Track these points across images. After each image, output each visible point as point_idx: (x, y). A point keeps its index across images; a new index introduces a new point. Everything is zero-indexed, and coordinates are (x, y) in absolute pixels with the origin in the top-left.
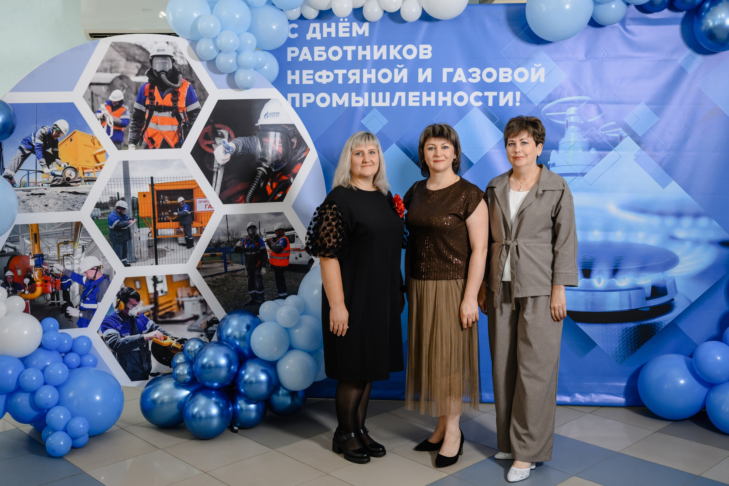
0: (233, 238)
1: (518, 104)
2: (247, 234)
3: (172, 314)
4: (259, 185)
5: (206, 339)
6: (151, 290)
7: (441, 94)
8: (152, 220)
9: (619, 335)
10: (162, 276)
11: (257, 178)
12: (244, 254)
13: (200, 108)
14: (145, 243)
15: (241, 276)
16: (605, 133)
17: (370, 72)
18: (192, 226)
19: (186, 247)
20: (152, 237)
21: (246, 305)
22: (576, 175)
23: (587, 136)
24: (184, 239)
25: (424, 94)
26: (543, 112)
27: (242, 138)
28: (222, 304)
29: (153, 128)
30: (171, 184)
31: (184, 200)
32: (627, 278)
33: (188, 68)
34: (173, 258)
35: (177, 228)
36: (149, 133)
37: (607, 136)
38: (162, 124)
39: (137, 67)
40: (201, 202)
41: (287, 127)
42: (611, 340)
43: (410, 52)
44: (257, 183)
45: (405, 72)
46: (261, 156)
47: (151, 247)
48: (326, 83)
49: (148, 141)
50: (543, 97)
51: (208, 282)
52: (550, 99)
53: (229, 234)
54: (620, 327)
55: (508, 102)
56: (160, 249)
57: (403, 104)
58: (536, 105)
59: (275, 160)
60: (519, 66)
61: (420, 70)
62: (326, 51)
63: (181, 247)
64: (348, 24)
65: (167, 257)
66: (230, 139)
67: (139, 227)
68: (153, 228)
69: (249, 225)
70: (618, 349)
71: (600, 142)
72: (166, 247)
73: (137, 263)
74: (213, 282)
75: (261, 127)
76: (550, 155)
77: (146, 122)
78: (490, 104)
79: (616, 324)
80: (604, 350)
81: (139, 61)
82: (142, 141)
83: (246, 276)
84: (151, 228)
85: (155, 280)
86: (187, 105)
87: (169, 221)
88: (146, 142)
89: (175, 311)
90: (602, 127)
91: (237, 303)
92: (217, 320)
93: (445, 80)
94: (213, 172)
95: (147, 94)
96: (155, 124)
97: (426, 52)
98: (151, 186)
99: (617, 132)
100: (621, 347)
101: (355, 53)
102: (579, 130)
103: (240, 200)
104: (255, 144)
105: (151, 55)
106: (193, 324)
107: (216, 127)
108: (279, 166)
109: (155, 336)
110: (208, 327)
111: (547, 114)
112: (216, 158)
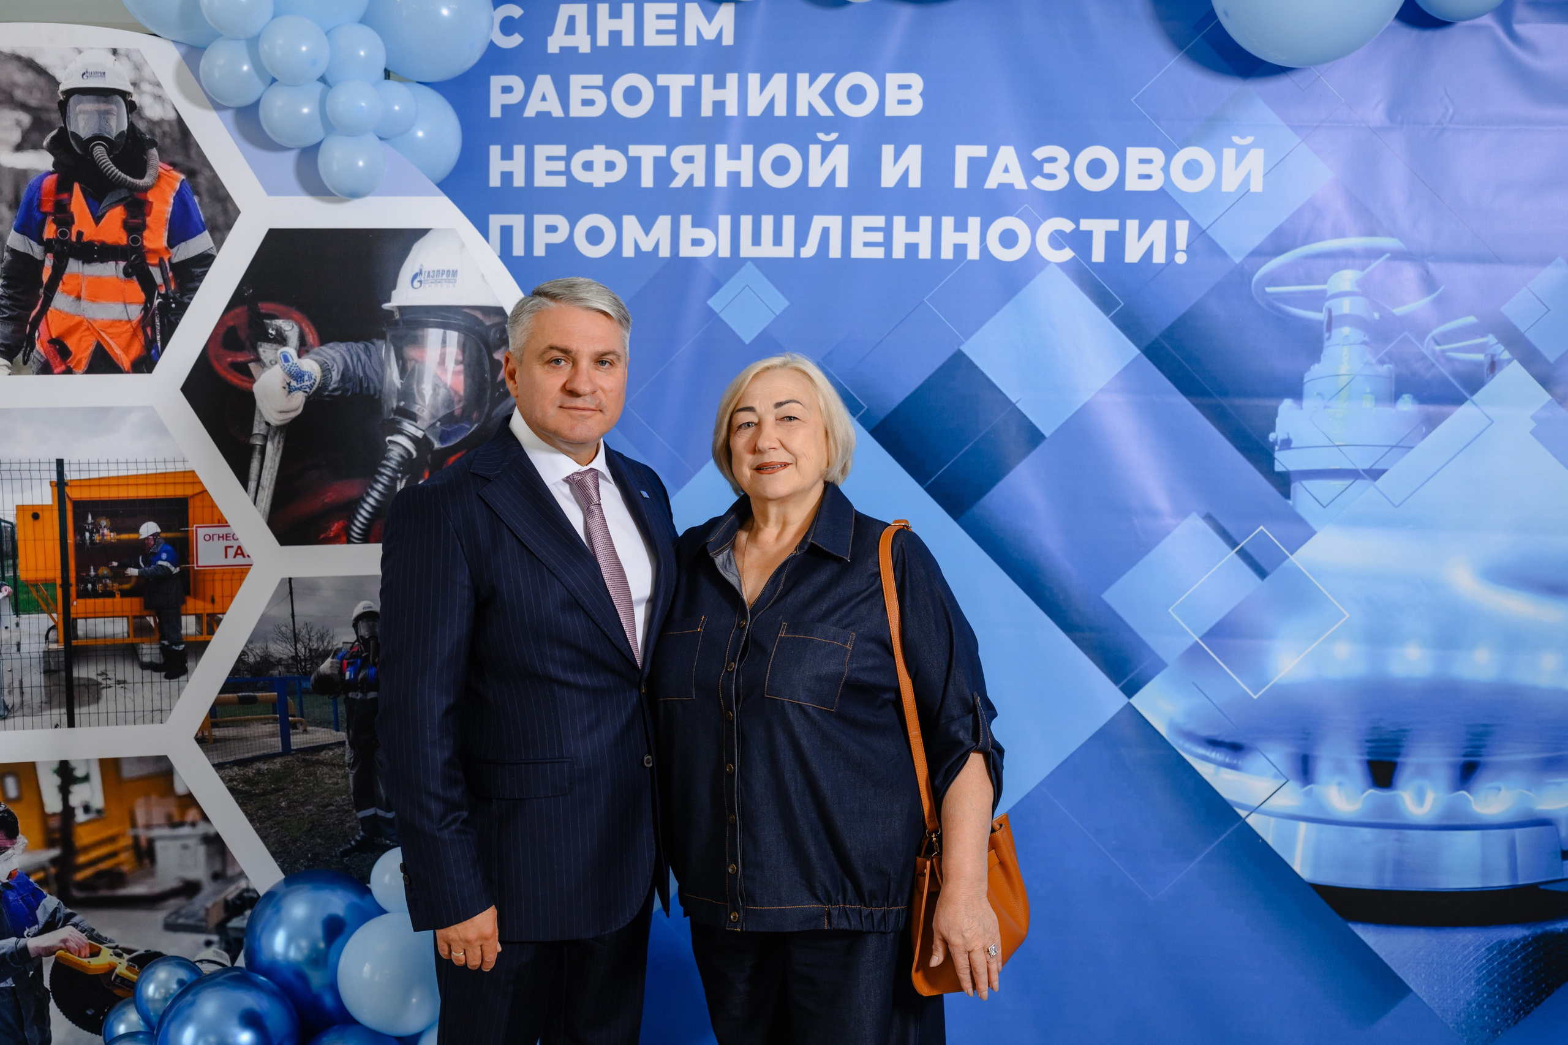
0: (310, 650)
1: (1181, 258)
2: (352, 637)
3: (116, 878)
4: (390, 488)
5: (221, 956)
6: (53, 803)
7: (948, 222)
8: (59, 591)
9: (1481, 963)
10: (88, 761)
11: (385, 466)
12: (342, 698)
13: (214, 252)
14: (35, 662)
15: (334, 765)
16: (1443, 351)
17: (735, 155)
18: (184, 612)
19: (163, 674)
20: (57, 642)
21: (345, 853)
22: (1353, 474)
23: (1389, 358)
24: (158, 651)
25: (899, 222)
26: (1259, 281)
27: (342, 347)
28: (273, 849)
29: (67, 309)
30: (121, 482)
31: (159, 530)
32: (1503, 791)
33: (176, 128)
34: (121, 708)
35: (135, 617)
36: (52, 326)
37: (1450, 360)
38: (94, 299)
39: (18, 123)
40: (211, 537)
41: (480, 316)
42: (1454, 977)
43: (857, 94)
44: (386, 483)
45: (841, 155)
46: (399, 401)
47: (55, 671)
48: (603, 185)
49: (50, 349)
50: (1257, 239)
51: (231, 780)
52: (1277, 244)
53: (296, 638)
54: (1482, 939)
55: (1150, 251)
56: (83, 679)
57: (835, 252)
58: (1238, 260)
59: (442, 413)
60: (1186, 143)
61: (888, 150)
62: (606, 89)
63: (147, 673)
64: (672, 8)
65: (102, 703)
66: (303, 349)
67: (17, 612)
68: (61, 616)
69: (359, 609)
70: (1474, 1005)
71: (1428, 376)
72: (102, 674)
73: (9, 722)
74: (245, 782)
75: (401, 314)
76: (1275, 415)
77: (44, 293)
78: (1098, 254)
79: (1468, 929)
80: (1432, 1006)
81: (24, 107)
82: (32, 350)
83: (349, 764)
84: (55, 615)
85: (66, 774)
86: (173, 242)
87: (111, 595)
88: (43, 354)
89: (125, 868)
90: (1435, 332)
91: (320, 844)
92: (255, 896)
93: (961, 181)
94: (253, 446)
95: (48, 207)
96: (71, 298)
97: (905, 94)
98: (56, 488)
99: (1480, 348)
100: (1484, 999)
101: (692, 96)
102: (1366, 339)
103: (332, 534)
104: (382, 364)
105: (62, 88)
106: (183, 907)
107: (263, 311)
108: (455, 433)
109: (62, 945)
110: (228, 919)
111: (1268, 290)
112: (260, 404)
